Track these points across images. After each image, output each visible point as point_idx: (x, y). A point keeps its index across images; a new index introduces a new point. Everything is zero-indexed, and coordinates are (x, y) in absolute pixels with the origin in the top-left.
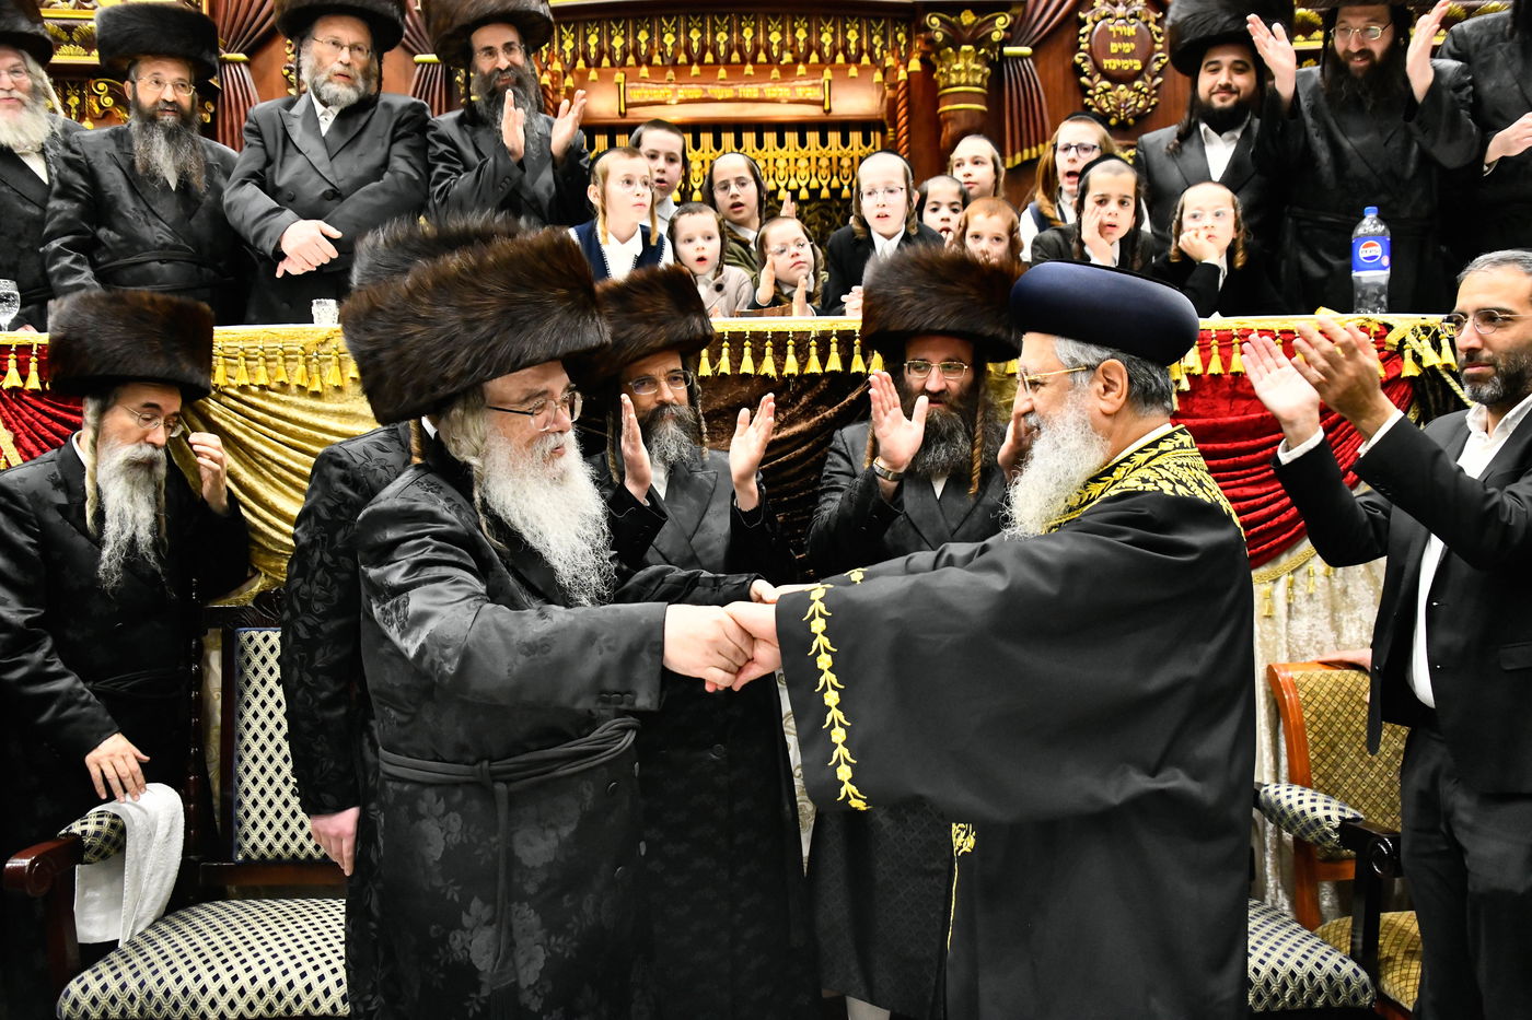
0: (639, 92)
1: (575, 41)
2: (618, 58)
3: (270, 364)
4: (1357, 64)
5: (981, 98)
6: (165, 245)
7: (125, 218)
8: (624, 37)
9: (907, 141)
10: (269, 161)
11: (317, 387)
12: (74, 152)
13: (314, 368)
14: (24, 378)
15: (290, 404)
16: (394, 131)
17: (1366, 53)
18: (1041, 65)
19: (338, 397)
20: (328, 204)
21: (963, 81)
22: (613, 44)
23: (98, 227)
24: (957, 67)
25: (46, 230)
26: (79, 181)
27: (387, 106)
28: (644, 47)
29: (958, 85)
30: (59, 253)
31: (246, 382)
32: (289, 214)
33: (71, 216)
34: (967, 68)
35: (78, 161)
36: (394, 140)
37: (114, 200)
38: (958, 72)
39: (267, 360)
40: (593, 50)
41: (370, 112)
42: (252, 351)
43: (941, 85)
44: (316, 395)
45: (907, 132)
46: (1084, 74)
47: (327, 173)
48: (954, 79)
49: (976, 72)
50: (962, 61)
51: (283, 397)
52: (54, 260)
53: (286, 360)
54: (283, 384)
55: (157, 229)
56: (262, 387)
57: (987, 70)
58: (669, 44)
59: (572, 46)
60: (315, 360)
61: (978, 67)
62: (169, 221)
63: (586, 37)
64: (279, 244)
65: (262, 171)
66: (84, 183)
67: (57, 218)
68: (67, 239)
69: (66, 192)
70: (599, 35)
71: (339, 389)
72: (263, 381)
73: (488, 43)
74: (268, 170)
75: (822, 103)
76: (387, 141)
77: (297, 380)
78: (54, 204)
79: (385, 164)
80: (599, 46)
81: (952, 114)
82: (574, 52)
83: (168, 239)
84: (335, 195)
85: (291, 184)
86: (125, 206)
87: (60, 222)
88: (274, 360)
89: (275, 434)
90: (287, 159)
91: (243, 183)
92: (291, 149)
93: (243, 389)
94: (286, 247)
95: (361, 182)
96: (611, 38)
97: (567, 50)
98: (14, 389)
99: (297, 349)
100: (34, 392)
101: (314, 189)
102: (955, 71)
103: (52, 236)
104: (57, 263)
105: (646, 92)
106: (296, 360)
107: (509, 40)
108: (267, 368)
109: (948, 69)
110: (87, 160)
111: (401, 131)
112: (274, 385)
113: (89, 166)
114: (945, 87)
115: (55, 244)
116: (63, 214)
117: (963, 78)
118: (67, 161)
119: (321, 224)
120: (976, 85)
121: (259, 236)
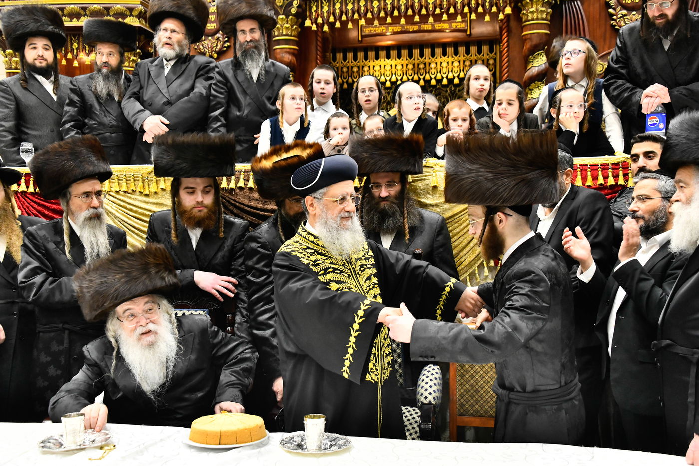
0: (369, 29)
1: (329, 6)
2: (350, 15)
3: (128, 182)
4: (658, 22)
5: (545, 26)
6: (113, 126)
7: (96, 114)
8: (353, 4)
9: (508, 51)
10: (141, 88)
11: (147, 192)
12: (74, 86)
13: (146, 184)
14: (28, 187)
15: (135, 199)
16: (197, 73)
17: (663, 16)
18: (586, 4)
19: (156, 196)
20: (166, 107)
21: (535, 18)
22: (348, 8)
23: (86, 119)
24: (533, 9)
25: (63, 121)
26: (76, 98)
27: (196, 62)
28: (363, 9)
29: (533, 20)
30: (69, 130)
31: (118, 190)
32: (147, 112)
33: (73, 114)
34: (537, 10)
35: (76, 90)
36: (197, 77)
37: (92, 106)
38: (532, 13)
39: (127, 180)
40: (337, 11)
41: (187, 64)
42: (121, 176)
43: (524, 20)
44: (147, 195)
45: (508, 46)
46: (611, 7)
47: (166, 93)
48: (530, 18)
49: (542, 12)
50: (535, 7)
51: (133, 196)
52: (67, 134)
53: (135, 181)
54: (133, 190)
55: (109, 119)
56: (125, 192)
57: (550, 10)
58: (376, 7)
59: (327, 10)
60: (146, 180)
61: (543, 9)
62: (115, 115)
63: (334, 5)
64: (142, 126)
65: (139, 92)
66: (79, 99)
67: (68, 115)
68: (72, 124)
69: (72, 103)
70: (340, 3)
71: (156, 193)
72: (125, 189)
73: (243, 29)
74: (141, 91)
75: (465, 31)
76: (193, 77)
77: (138, 189)
78: (66, 108)
79: (192, 88)
80: (340, 9)
81: (529, 36)
82: (328, 12)
83: (114, 123)
84: (169, 103)
85: (151, 98)
86: (96, 109)
87: (69, 117)
88: (130, 180)
89: (129, 212)
90: (149, 86)
91: (130, 98)
92: (151, 82)
93: (117, 192)
94: (145, 128)
95: (180, 97)
96: (346, 5)
97: (325, 12)
98: (23, 192)
99: (140, 176)
100: (32, 194)
101: (160, 100)
102: (531, 12)
103: (66, 122)
104: (69, 134)
105: (372, 29)
106: (139, 180)
107: (252, 27)
108: (127, 184)
109: (527, 12)
110: (80, 89)
111: (201, 73)
112: (130, 191)
113: (81, 91)
114: (526, 22)
115: (68, 126)
116: (70, 113)
117: (535, 16)
118: (71, 90)
119: (160, 117)
120: (543, 20)
121: (134, 122)
